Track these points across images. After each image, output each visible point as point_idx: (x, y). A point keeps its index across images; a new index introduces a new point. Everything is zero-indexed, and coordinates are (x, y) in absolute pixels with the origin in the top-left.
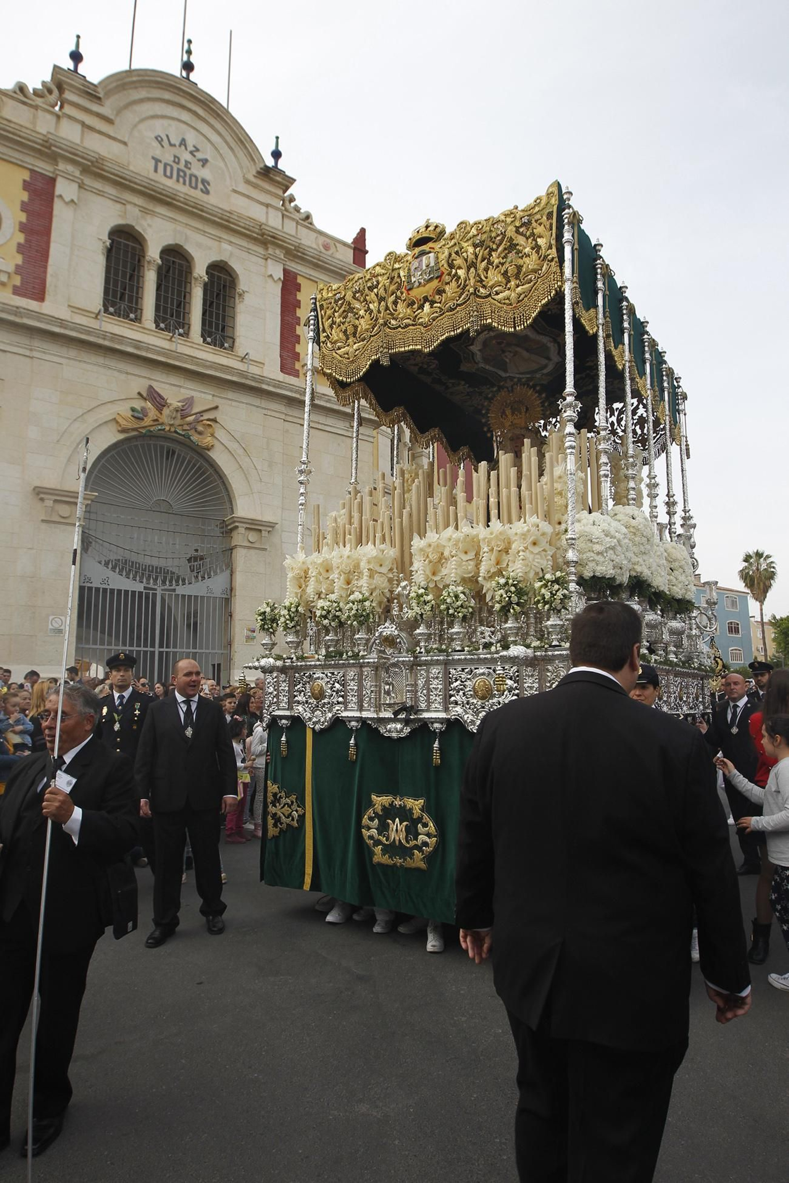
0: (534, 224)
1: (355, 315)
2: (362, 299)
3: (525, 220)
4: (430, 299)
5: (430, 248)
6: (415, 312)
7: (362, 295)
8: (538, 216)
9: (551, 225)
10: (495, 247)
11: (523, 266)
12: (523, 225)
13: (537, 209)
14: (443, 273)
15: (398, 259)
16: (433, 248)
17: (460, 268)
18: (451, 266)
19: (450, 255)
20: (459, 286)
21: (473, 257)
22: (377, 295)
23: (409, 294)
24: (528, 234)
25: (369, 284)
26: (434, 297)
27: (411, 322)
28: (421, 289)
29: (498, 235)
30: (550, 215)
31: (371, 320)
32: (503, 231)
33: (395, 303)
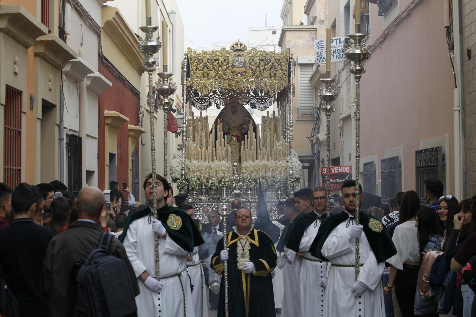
0: (281, 61)
1: (208, 69)
2: (211, 63)
3: (278, 58)
4: (241, 73)
5: (242, 54)
6: (234, 76)
7: (211, 61)
8: (282, 58)
9: (287, 63)
10: (267, 63)
11: (276, 74)
12: (278, 59)
13: (282, 56)
14: (247, 66)
15: (227, 52)
16: (243, 55)
17: (253, 66)
18: (250, 64)
19: (250, 60)
20: (252, 73)
21: (259, 64)
22: (218, 64)
23: (232, 69)
24: (279, 63)
25: (215, 58)
26: (243, 73)
27: (232, 79)
28: (238, 69)
29: (268, 60)
30: (287, 60)
31: (215, 73)
32: (270, 58)
33: (226, 69)
